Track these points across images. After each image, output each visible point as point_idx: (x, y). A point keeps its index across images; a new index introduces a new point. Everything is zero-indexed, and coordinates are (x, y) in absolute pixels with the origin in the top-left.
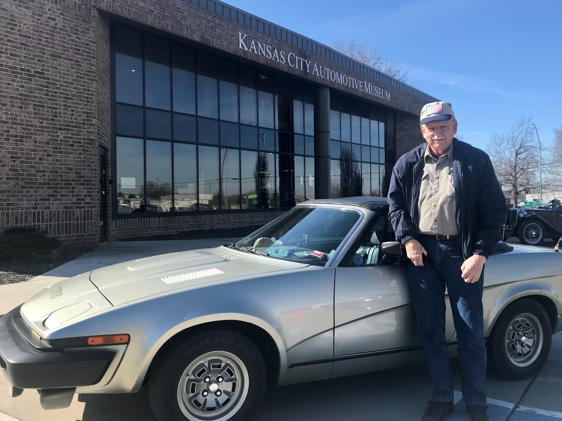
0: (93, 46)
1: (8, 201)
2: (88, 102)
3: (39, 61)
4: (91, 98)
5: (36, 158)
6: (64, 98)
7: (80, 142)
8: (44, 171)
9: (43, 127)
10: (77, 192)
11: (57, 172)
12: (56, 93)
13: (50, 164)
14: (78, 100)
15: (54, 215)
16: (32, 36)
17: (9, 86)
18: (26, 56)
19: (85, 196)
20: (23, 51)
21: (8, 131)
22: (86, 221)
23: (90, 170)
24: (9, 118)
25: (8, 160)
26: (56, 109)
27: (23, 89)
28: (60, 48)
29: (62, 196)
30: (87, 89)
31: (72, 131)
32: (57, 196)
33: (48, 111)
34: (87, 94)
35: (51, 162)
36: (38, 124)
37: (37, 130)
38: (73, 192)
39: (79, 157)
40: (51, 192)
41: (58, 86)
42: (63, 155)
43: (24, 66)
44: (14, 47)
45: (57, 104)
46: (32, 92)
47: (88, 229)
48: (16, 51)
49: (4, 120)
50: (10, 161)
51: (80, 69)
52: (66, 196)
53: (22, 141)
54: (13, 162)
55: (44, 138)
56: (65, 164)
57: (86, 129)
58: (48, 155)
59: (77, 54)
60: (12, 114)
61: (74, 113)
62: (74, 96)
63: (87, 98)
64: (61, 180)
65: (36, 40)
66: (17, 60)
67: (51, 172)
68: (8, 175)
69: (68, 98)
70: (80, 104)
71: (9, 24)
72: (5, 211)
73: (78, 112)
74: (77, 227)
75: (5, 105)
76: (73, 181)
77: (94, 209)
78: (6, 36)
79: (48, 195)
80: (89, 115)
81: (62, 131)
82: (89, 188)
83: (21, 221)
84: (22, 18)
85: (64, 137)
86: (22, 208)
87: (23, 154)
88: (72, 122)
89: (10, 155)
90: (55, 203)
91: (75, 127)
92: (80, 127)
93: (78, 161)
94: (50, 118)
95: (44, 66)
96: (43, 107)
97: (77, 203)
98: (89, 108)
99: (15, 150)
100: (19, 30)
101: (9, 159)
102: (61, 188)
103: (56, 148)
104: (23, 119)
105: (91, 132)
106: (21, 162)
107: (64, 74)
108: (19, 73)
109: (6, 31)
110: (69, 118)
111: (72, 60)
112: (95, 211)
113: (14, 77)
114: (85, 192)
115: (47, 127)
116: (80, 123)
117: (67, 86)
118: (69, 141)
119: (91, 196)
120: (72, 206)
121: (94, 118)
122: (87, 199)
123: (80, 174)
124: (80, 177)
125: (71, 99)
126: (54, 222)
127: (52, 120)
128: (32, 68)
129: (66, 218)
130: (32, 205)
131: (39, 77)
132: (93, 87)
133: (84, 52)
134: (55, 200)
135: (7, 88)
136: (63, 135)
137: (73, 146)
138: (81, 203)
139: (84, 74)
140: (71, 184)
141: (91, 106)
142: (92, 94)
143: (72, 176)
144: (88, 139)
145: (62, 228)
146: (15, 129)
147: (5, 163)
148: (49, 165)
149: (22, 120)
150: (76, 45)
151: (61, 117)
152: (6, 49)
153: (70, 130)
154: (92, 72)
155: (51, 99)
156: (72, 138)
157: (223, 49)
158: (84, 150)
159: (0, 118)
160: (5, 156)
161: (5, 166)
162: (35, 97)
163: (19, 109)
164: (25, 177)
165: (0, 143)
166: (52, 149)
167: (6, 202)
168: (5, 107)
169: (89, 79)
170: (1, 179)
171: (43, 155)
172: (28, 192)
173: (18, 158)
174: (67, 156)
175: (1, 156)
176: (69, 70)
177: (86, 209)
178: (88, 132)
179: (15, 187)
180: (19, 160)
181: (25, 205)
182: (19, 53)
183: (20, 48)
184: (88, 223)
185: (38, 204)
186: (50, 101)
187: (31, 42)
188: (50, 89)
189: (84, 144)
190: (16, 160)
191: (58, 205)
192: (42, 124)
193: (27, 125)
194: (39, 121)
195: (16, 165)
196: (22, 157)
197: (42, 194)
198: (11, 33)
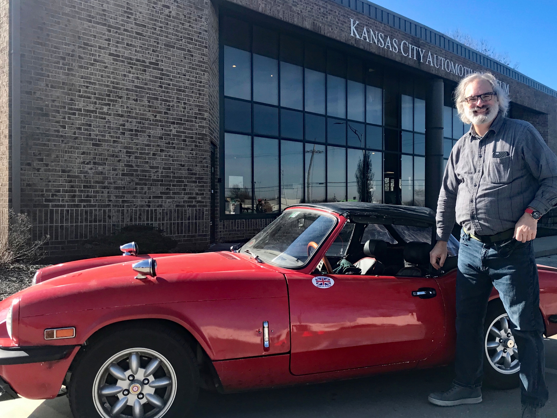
0: (205, 35)
1: (123, 198)
2: (200, 94)
3: (153, 51)
4: (203, 91)
5: (150, 153)
6: (177, 90)
7: (192, 138)
8: (157, 167)
9: (157, 121)
10: (188, 190)
11: (170, 169)
12: (169, 85)
13: (163, 160)
14: (190, 92)
15: (167, 214)
16: (147, 25)
17: (125, 78)
18: (141, 47)
19: (197, 194)
20: (139, 40)
21: (124, 125)
22: (197, 221)
23: (201, 167)
24: (125, 110)
25: (123, 156)
26: (169, 101)
27: (139, 81)
28: (173, 37)
29: (174, 193)
30: (199, 81)
31: (184, 126)
32: (169, 193)
33: (161, 104)
34: (200, 86)
35: (164, 157)
36: (152, 118)
37: (151, 124)
38: (185, 190)
39: (191, 153)
40: (163, 189)
41: (171, 78)
42: (176, 151)
43: (139, 56)
44: (130, 36)
45: (170, 97)
46: (146, 84)
47: (199, 230)
48: (132, 41)
49: (120, 113)
50: (126, 156)
51: (192, 59)
52: (178, 193)
53: (136, 135)
54: (128, 157)
55: (158, 133)
56: (177, 161)
57: (198, 123)
58: (162, 151)
59: (189, 43)
60: (127, 107)
61: (186, 106)
62: (186, 88)
63: (199, 90)
65: (151, 29)
66: (133, 50)
67: (164, 168)
68: (123, 170)
69: (180, 90)
70: (192, 97)
71: (125, 12)
72: (120, 208)
73: (190, 105)
74: (189, 227)
75: (121, 98)
76: (185, 178)
77: (205, 208)
78: (122, 25)
79: (161, 193)
80: (200, 108)
81: (175, 125)
82: (201, 186)
83: (136, 219)
84: (138, 6)
85: (177, 132)
86: (136, 206)
87: (138, 149)
88: (185, 116)
89: (125, 150)
90: (167, 201)
91: (187, 121)
92: (192, 121)
93: (190, 157)
94: (163, 111)
95: (158, 56)
96: (157, 99)
97: (189, 202)
98: (200, 101)
99: (130, 144)
100: (135, 19)
101: (125, 154)
102: (174, 185)
103: (169, 143)
104: (138, 113)
105: (203, 127)
106: (136, 158)
107: (177, 65)
108: (135, 64)
109: (122, 20)
110: (181, 111)
111: (185, 50)
112: (206, 211)
113: (130, 68)
114: (196, 190)
115: (160, 121)
116: (192, 117)
117: (180, 77)
118: (181, 136)
119: (203, 194)
120: (184, 205)
121: (206, 111)
122: (199, 198)
123: (191, 171)
124: (192, 174)
125: (184, 91)
126: (166, 221)
127: (165, 113)
128: (147, 58)
129: (178, 217)
130: (146, 202)
131: (154, 68)
132: (205, 79)
133: (197, 41)
134: (168, 198)
135: (124, 80)
136: (176, 129)
137: (184, 141)
138: (192, 202)
139: (197, 65)
140: (183, 182)
141: (203, 99)
142: (204, 86)
143: (184, 172)
144: (200, 134)
145: (174, 227)
146: (131, 122)
147: (120, 158)
148: (162, 161)
149: (137, 114)
150: (189, 34)
151: (174, 110)
152: (123, 39)
153: (183, 124)
154: (204, 63)
155: (164, 92)
156: (184, 133)
157: (334, 37)
158: (196, 146)
159: (116, 112)
160: (121, 151)
161: (121, 162)
162: (150, 89)
163: (134, 102)
164: (139, 173)
165: (116, 137)
166: (166, 144)
167: (122, 199)
168: (121, 100)
169: (201, 70)
170: (117, 175)
171: (157, 150)
172: (142, 189)
173: (133, 153)
174: (179, 152)
175: (117, 151)
176: (182, 61)
177: (198, 208)
178: (200, 126)
179: (130, 184)
180: (134, 155)
181: (139, 203)
182: (135, 43)
183: (136, 38)
184: (199, 223)
185: (152, 202)
186: (163, 94)
187: (146, 31)
188: (163, 81)
189: (196, 139)
190: (132, 156)
191: (170, 203)
192: (156, 117)
193: (141, 119)
194: (153, 115)
195: (131, 161)
196: (136, 152)
197: (155, 192)
198: (127, 22)
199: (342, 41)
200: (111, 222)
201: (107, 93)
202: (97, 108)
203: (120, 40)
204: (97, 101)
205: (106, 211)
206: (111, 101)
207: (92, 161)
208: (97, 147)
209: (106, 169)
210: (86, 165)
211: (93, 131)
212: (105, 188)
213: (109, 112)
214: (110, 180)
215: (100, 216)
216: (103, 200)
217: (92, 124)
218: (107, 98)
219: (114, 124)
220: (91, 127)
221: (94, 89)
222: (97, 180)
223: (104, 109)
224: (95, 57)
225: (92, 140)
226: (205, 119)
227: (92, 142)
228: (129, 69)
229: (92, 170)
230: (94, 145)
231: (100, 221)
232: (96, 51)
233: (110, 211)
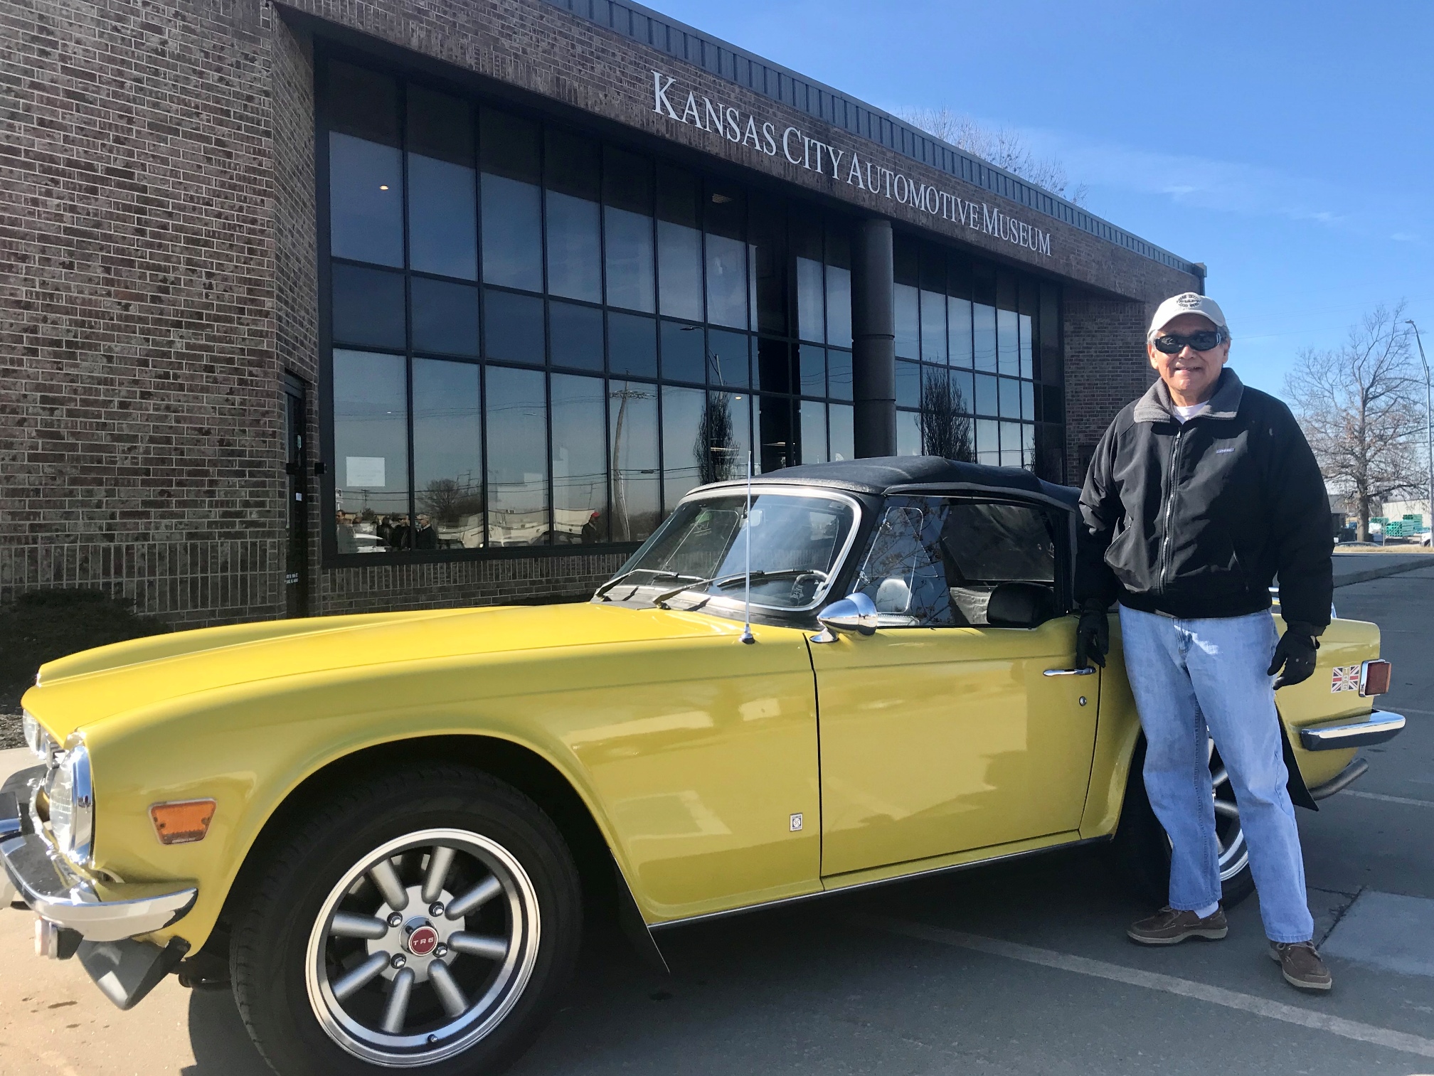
0: (265, 103)
1: (34, 520)
2: (251, 251)
3: (117, 140)
4: (261, 243)
5: (111, 401)
6: (188, 240)
7: (231, 361)
8: (134, 438)
9: (128, 318)
10: (222, 493)
11: (168, 441)
12: (165, 227)
13: (149, 418)
14: (223, 247)
15: (162, 558)
16: (98, 74)
17: (37, 209)
18: (82, 129)
20: (74, 113)
21: (34, 330)
22: (249, 573)
23: (257, 435)
24: (37, 293)
25: (33, 409)
26: (166, 270)
27: (75, 216)
28: (175, 106)
29: (181, 504)
30: (249, 219)
31: (208, 331)
32: (168, 504)
33: (143, 276)
34: (251, 231)
35: (151, 412)
36: (117, 311)
37: (113, 328)
38: (211, 493)
39: (227, 400)
40: (152, 493)
41: (170, 210)
42: (185, 395)
43: (76, 153)
44: (50, 102)
45: (167, 259)
46: (98, 225)
47: (254, 596)
48: (53, 113)
49: (24, 299)
50: (41, 411)
51: (230, 163)
52: (194, 504)
53: (72, 356)
54: (48, 413)
55: (134, 350)
56: (191, 420)
57: (248, 325)
58: (145, 395)
59: (221, 123)
60: (43, 284)
61: (214, 282)
62: (214, 237)
63: (249, 241)
65: (108, 83)
66: (57, 136)
67: (152, 440)
68: (35, 447)
69: (196, 242)
70: (228, 258)
71: (34, 39)
72: (26, 546)
73: (225, 279)
74: (225, 587)
75: (24, 258)
76: (213, 464)
77: (269, 541)
78: (26, 72)
79: (145, 503)
80: (254, 286)
81: (183, 330)
82: (256, 485)
83: (71, 573)
84: (71, 24)
86: (72, 538)
87: (75, 392)
88: (208, 306)
89: (39, 395)
90: (163, 525)
91: (217, 319)
92: (230, 320)
93: (227, 410)
94: (149, 294)
95: (131, 154)
96: (131, 263)
97: (223, 525)
98: (253, 270)
99: (52, 380)
100: (63, 58)
101: (38, 405)
102: (180, 484)
103: (167, 376)
104: (77, 298)
105: (261, 334)
106: (70, 413)
107: (186, 176)
108: (63, 173)
109: (27, 61)
110: (199, 295)
111: (208, 140)
112: (273, 546)
113: (49, 183)
114: (245, 494)
115: (141, 320)
116: (230, 309)
117: (194, 209)
118: (199, 358)
119: (262, 504)
120: (211, 533)
121: (269, 294)
122: (251, 513)
123: (231, 445)
124: (232, 453)
125: (206, 244)
126: (161, 574)
127: (154, 299)
128: (100, 159)
129: (194, 564)
130: (101, 529)
131: (119, 185)
132: (265, 214)
133: (241, 118)
134: (163, 516)
135: (31, 214)
136: (184, 341)
137: (210, 369)
138: (233, 525)
139: (240, 178)
140: (206, 473)
141: (261, 264)
142: (262, 232)
143: (210, 450)
144: (251, 352)
145: (184, 591)
146: (54, 322)
147: (25, 416)
148: (147, 420)
149: (71, 300)
150: (217, 101)
151: (178, 291)
152: (28, 108)
153: (203, 327)
154: (262, 173)
155: (150, 245)
156: (208, 349)
157: (611, 114)
158: (242, 382)
159: (11, 294)
160: (25, 396)
161: (25, 424)
162: (108, 238)
163: (64, 270)
164: (80, 453)
165: (12, 362)
166: (156, 377)
167: (29, 520)
168: (24, 265)
169: (254, 192)
170: (14, 459)
171: (132, 394)
172: (90, 493)
173: (62, 402)
174: (197, 398)
175: (14, 397)
176: (200, 167)
177: (249, 540)
178: (251, 333)
179: (53, 482)
180: (65, 407)
181: (81, 530)
182: (63, 118)
183: (65, 106)
184: (254, 578)
185: (117, 528)
186: (148, 250)
187: (94, 89)
188: (148, 217)
189: (242, 364)
190: (58, 408)
191: (171, 529)
192: (127, 310)
193: (83, 313)
194: (119, 304)
195: (55, 423)
196: (71, 400)
197: (127, 501)
198: (41, 64)
199: (632, 124)
203: (21, 112)
226: (267, 314)
228: (46, 184)
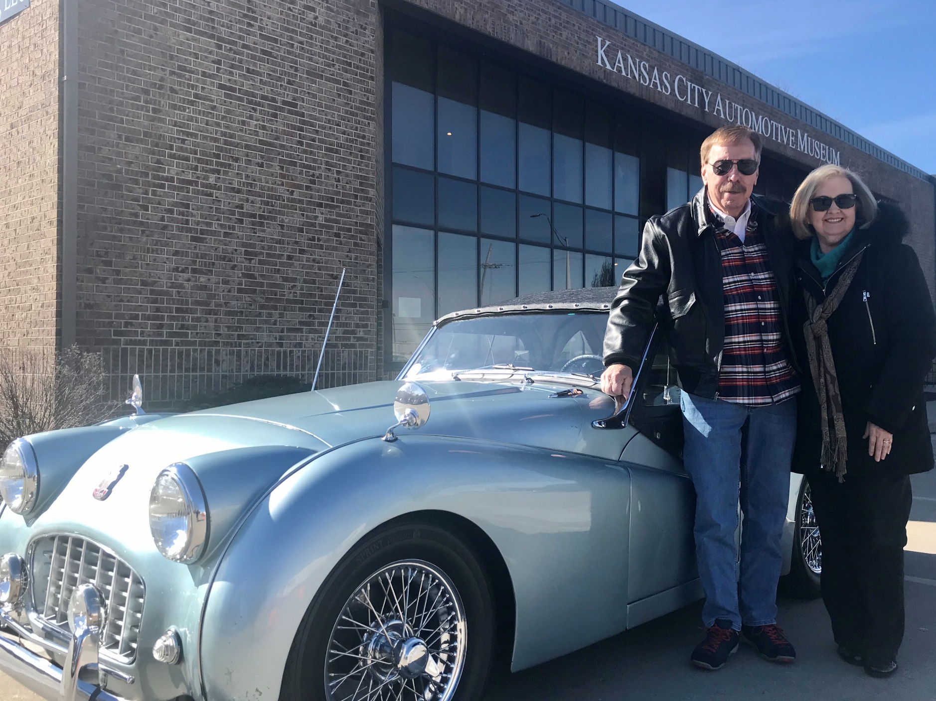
0: (371, 58)
1: (240, 331)
2: (362, 157)
3: (289, 82)
4: (367, 151)
5: (283, 255)
6: (327, 149)
7: (349, 230)
8: (294, 280)
9: (293, 200)
10: (344, 318)
11: (314, 282)
12: (314, 140)
13: (303, 267)
14: (347, 154)
15: (309, 359)
16: (279, 39)
17: (245, 127)
18: (270, 75)
19: (357, 326)
20: (266, 64)
21: (241, 207)
22: (358, 371)
23: (364, 280)
24: (244, 182)
25: (239, 258)
26: (314, 168)
27: (265, 132)
28: (321, 60)
30: (361, 135)
31: (337, 210)
32: (312, 324)
33: (301, 173)
34: (362, 144)
35: (305, 263)
36: (286, 195)
37: (285, 206)
38: (338, 318)
39: (347, 256)
40: (303, 316)
41: (317, 129)
42: (324, 252)
43: (266, 90)
44: (253, 57)
45: (315, 161)
46: (277, 138)
48: (255, 65)
49: (236, 186)
50: (244, 260)
53: (262, 224)
54: (248, 261)
55: (295, 221)
56: (327, 269)
57: (360, 206)
58: (302, 252)
59: (346, 71)
60: (247, 177)
61: (341, 177)
62: (341, 147)
63: (361, 150)
64: (321, 296)
65: (284, 45)
66: (256, 80)
67: (305, 281)
68: (240, 284)
69: (331, 150)
70: (349, 162)
71: (245, 16)
72: (235, 348)
73: (347, 175)
74: (344, 379)
75: (236, 160)
77: (370, 350)
78: (240, 38)
79: (301, 323)
80: (363, 180)
81: (323, 209)
82: (363, 313)
83: (259, 366)
84: (265, 6)
85: (326, 220)
86: (260, 344)
87: (263, 248)
88: (338, 193)
89: (243, 249)
90: (310, 337)
91: (342, 202)
92: (349, 203)
93: (347, 263)
94: (305, 184)
95: (296, 91)
96: (295, 164)
97: (344, 339)
98: (363, 169)
99: (251, 240)
100: (261, 28)
101: (243, 256)
102: (320, 311)
103: (313, 239)
104: (265, 186)
105: (367, 213)
106: (261, 262)
107: (327, 107)
108: (259, 104)
109: (241, 30)
110: (332, 186)
111: (338, 82)
112: (372, 354)
113: (252, 110)
114: (356, 319)
115: (301, 202)
116: (350, 196)
117: (330, 128)
118: (332, 228)
119: (366, 326)
120: (337, 344)
121: (372, 186)
122: (360, 332)
123: (348, 286)
124: (349, 292)
125: (337, 152)
126: (309, 370)
127: (308, 188)
128: (279, 94)
130: (276, 339)
131: (290, 112)
132: (370, 131)
133: (357, 67)
134: (310, 332)
135: (241, 130)
136: (324, 216)
137: (337, 235)
138: (349, 339)
139: (357, 108)
141: (367, 166)
142: (369, 144)
144: (362, 225)
145: (321, 381)
146: (252, 202)
147: (236, 263)
148: (302, 268)
149: (262, 188)
150: (345, 56)
151: (321, 183)
152: (241, 61)
153: (334, 207)
154: (369, 104)
155: (305, 152)
156: (337, 222)
157: (572, 66)
158: (356, 244)
159: (230, 183)
160: (236, 250)
161: (236, 269)
162: (283, 147)
163: (258, 168)
164: (265, 289)
165: (229, 228)
166: (308, 240)
167: (237, 331)
168: (237, 164)
169: (365, 117)
170: (229, 291)
171: (294, 250)
172: (270, 315)
173: (256, 254)
174: (330, 254)
175: (230, 251)
176: (334, 100)
177: (358, 350)
178: (362, 212)
179: (250, 307)
180: (257, 258)
181: (265, 340)
182: (260, 68)
183: (261, 60)
184: (360, 375)
185: (285, 339)
186: (304, 155)
187: (277, 48)
188: (304, 133)
189: (356, 233)
190: (253, 259)
191: (315, 340)
192: (292, 195)
193: (269, 197)
194: (288, 190)
195: (252, 268)
196: (262, 253)
197: (290, 321)
198: (248, 32)
199: (584, 73)
200: (221, 371)
201: (214, 151)
202: (198, 178)
203: (237, 63)
204: (199, 165)
205: (211, 352)
206: (222, 165)
207: (190, 267)
208: (198, 244)
209: (213, 280)
210: (181, 274)
211: (192, 216)
212: (210, 312)
213: (219, 184)
214: (218, 299)
215: (202, 361)
216: (207, 334)
217: (191, 203)
218: (215, 160)
219: (226, 204)
220: (189, 208)
221: (195, 144)
222: (198, 299)
223: (210, 180)
224: (196, 90)
225: (189, 230)
226: (370, 200)
227: (190, 235)
228: (250, 111)
229: (190, 283)
230: (194, 239)
231: (202, 369)
232: (197, 80)
233: (218, 352)
